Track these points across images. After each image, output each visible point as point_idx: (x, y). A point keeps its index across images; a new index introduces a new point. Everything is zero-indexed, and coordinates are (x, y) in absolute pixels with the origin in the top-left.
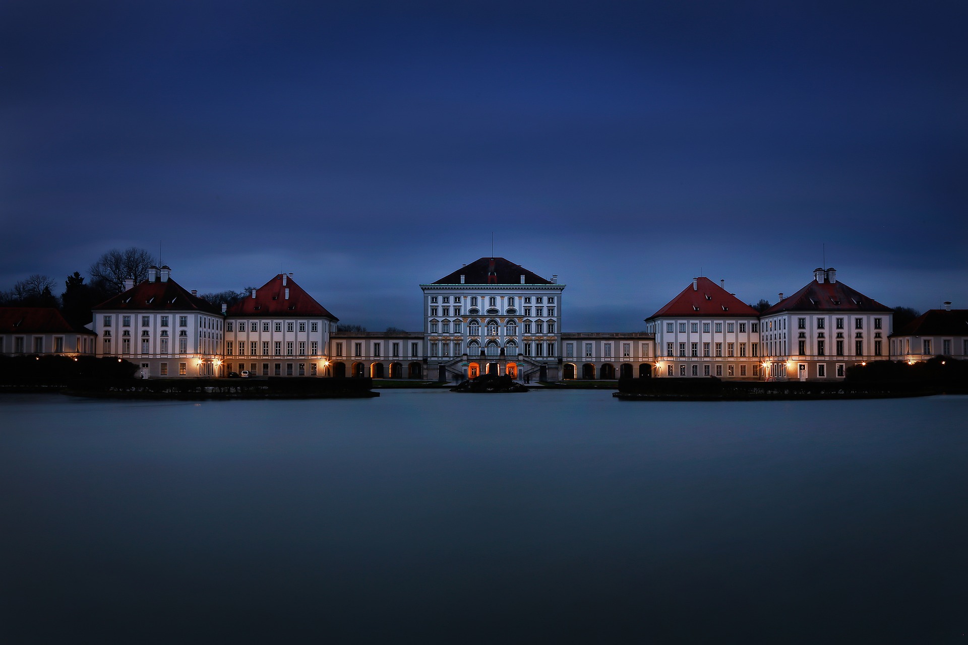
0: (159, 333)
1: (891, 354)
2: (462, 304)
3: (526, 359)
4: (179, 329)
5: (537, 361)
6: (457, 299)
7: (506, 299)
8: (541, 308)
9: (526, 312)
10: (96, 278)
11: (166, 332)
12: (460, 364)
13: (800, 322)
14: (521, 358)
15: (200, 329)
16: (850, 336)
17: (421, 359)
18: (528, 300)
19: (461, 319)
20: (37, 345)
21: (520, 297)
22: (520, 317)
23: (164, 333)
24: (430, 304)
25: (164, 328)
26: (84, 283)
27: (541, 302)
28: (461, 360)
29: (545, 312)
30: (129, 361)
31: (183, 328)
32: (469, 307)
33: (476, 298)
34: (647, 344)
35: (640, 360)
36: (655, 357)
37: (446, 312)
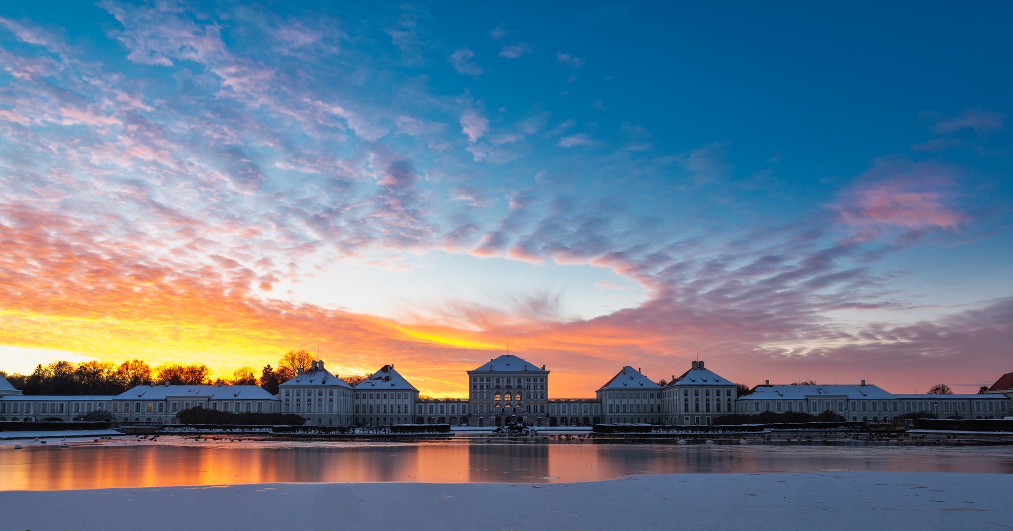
0: (317, 400)
1: (737, 410)
2: (491, 382)
4: (328, 398)
6: (488, 380)
7: (516, 379)
8: (537, 384)
9: (527, 387)
10: (281, 368)
11: (321, 399)
13: (685, 392)
14: (525, 413)
15: (340, 397)
16: (713, 400)
18: (529, 380)
19: (490, 391)
20: (247, 407)
22: (524, 389)
23: (320, 400)
24: (472, 382)
25: (320, 397)
26: (273, 371)
27: (536, 381)
29: (539, 387)
30: (301, 416)
31: (331, 397)
32: (495, 384)
33: (499, 379)
34: (598, 405)
35: (594, 415)
36: (602, 413)
37: (482, 387)
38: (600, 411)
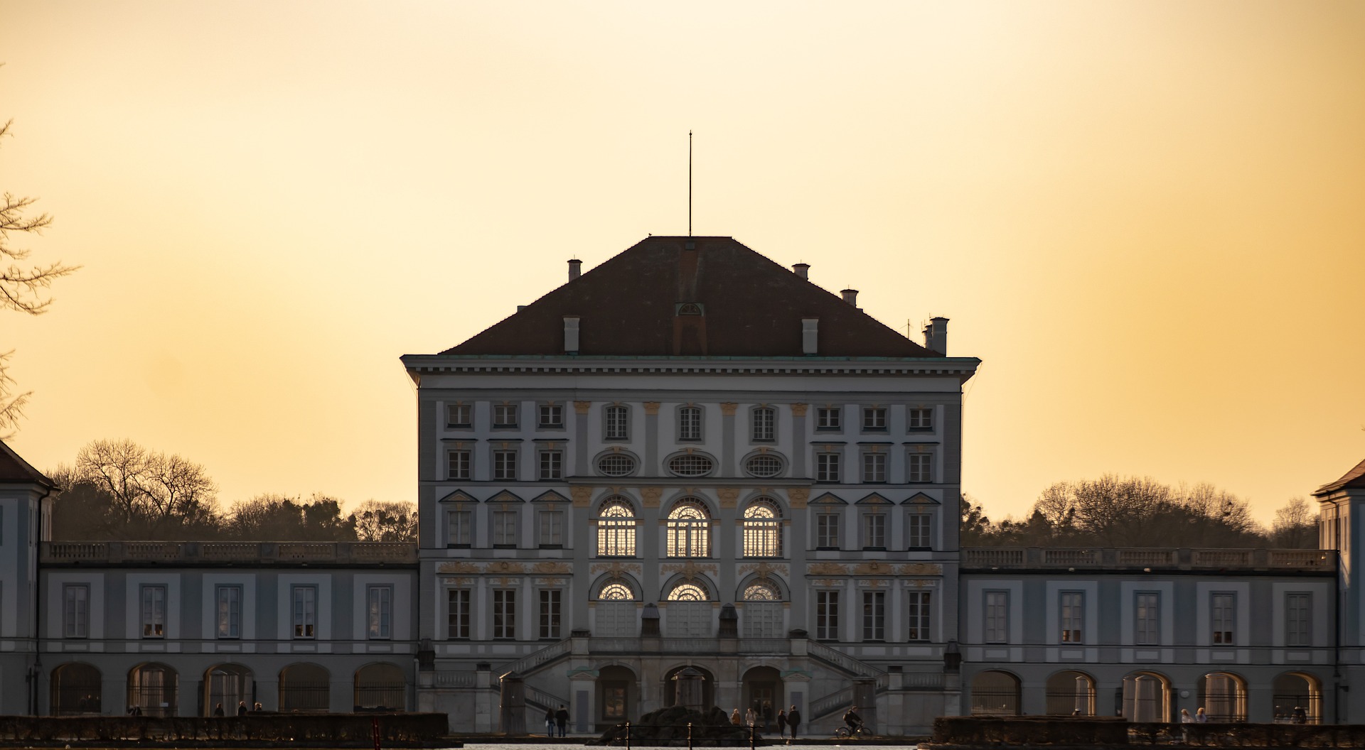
2: (570, 432)
3: (820, 651)
5: (861, 661)
6: (551, 417)
7: (743, 415)
8: (883, 449)
9: (822, 467)
12: (560, 671)
14: (799, 646)
17: (405, 649)
18: (830, 419)
19: (564, 491)
21: (799, 408)
22: (801, 483)
24: (441, 432)
27: (882, 428)
28: (567, 656)
29: (898, 469)
32: (597, 445)
33: (624, 411)
34: (1308, 595)
35: (1278, 657)
36: (1337, 647)
37: (505, 466)
38: (1321, 635)
